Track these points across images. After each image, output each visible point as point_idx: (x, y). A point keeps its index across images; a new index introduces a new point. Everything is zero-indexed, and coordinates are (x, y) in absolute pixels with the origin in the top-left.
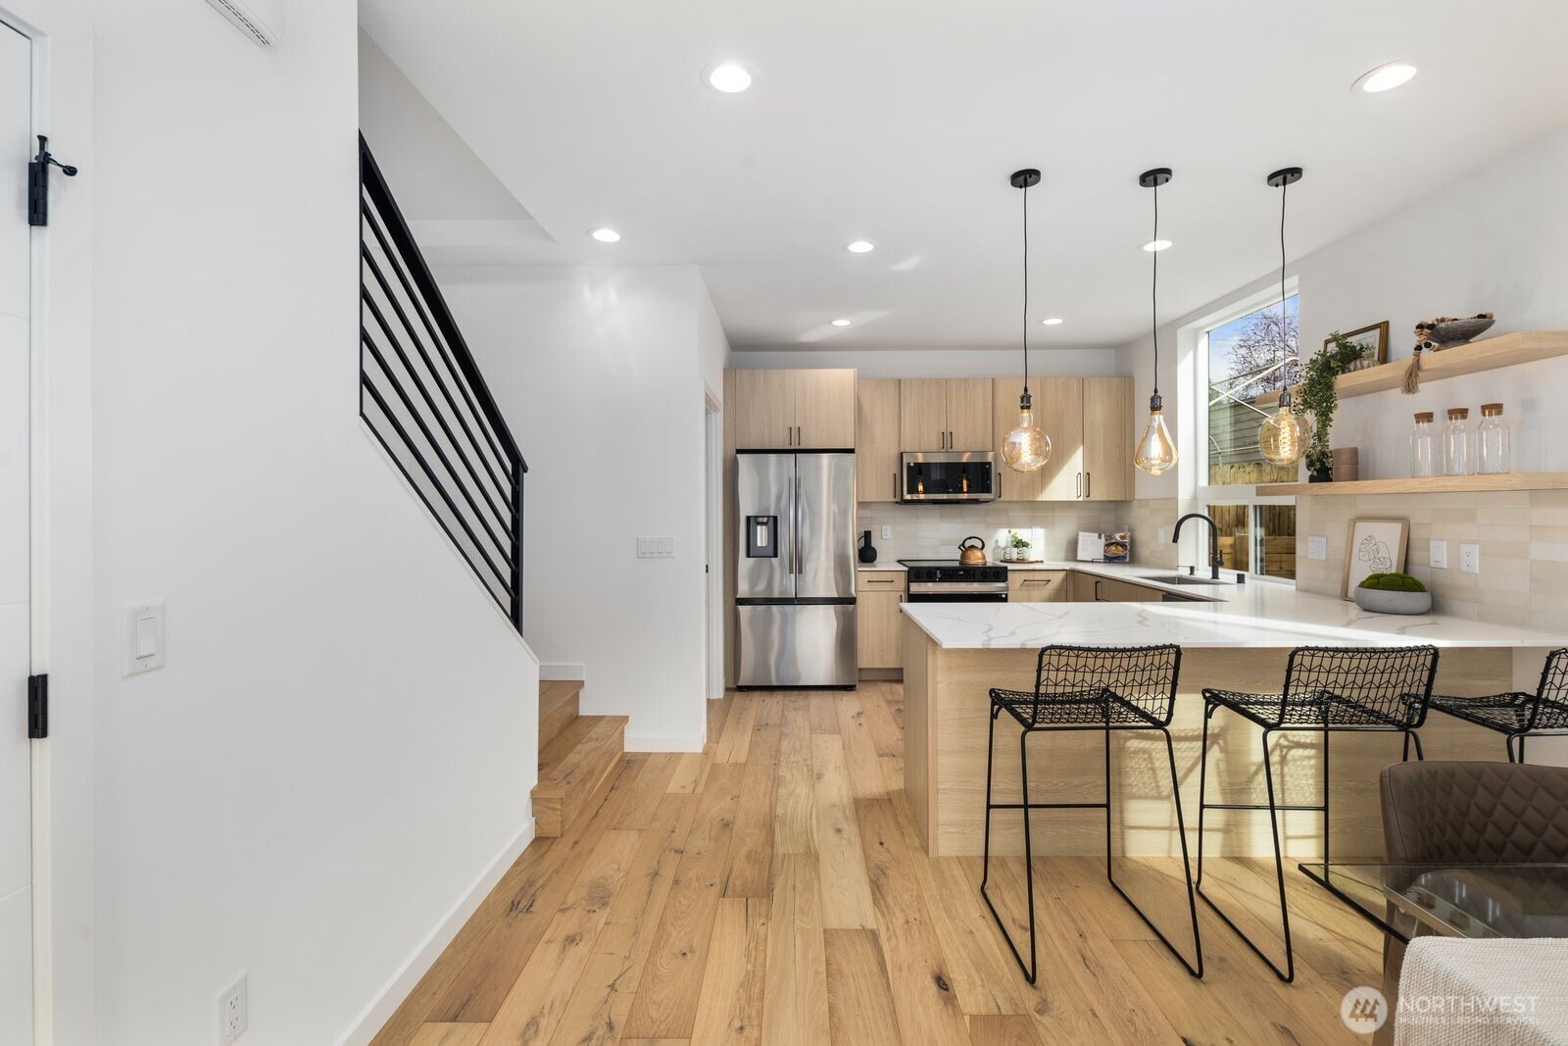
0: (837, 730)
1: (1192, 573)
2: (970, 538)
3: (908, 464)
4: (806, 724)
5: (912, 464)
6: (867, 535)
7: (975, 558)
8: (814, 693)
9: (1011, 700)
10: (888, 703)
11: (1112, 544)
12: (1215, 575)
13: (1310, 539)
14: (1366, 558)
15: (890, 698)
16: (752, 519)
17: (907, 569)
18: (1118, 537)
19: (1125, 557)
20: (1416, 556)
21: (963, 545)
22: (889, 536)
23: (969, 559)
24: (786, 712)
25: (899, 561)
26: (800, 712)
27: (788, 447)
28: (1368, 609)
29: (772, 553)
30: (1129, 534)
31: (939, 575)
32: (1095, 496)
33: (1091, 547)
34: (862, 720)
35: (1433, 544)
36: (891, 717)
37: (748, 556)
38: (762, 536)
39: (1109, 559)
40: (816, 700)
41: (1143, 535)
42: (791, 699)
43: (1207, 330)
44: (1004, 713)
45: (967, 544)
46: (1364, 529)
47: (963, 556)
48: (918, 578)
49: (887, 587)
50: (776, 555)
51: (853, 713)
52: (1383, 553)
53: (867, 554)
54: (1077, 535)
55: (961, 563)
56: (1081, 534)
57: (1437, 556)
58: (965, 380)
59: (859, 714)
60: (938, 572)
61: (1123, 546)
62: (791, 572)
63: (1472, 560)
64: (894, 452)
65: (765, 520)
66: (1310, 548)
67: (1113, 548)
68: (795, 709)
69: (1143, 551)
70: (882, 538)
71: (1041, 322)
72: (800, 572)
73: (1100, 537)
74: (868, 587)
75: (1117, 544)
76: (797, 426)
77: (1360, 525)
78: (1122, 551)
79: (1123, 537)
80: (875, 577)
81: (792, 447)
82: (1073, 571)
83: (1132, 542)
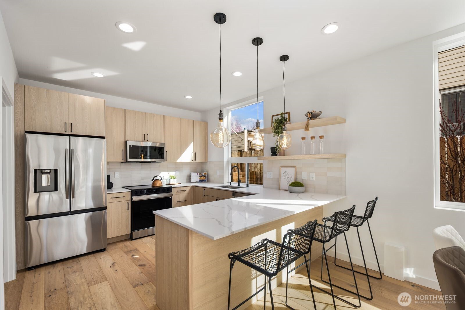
0: (104, 278)
1: (231, 184)
2: (156, 176)
3: (130, 146)
4: (83, 280)
5: (131, 146)
6: (108, 177)
7: (158, 185)
8: (82, 258)
9: (239, 255)
10: (126, 253)
11: (202, 176)
12: (239, 185)
13: (268, 172)
14: (285, 178)
15: (126, 250)
16: (38, 171)
17: (131, 191)
18: (203, 174)
19: (206, 180)
20: (298, 177)
21: (153, 179)
22: (118, 177)
23: (156, 184)
24: (67, 276)
25: (124, 187)
26: (77, 273)
27: (64, 133)
28: (291, 192)
29: (53, 189)
30: (207, 173)
31: (145, 192)
32: (197, 161)
33: (195, 177)
34: (117, 267)
35: (303, 173)
36: (131, 261)
37: (35, 191)
38: (45, 180)
39: (201, 181)
40: (84, 262)
41: (211, 173)
42: (69, 266)
43: (231, 110)
44: (237, 263)
45: (155, 179)
46: (284, 170)
47: (153, 183)
48: (136, 194)
49: (122, 199)
50: (56, 189)
51: (110, 264)
52: (290, 176)
53: (110, 185)
54: (191, 173)
55: (153, 186)
56: (192, 173)
57: (304, 177)
58: (153, 114)
59: (113, 264)
60: (145, 191)
61: (205, 176)
62: (67, 198)
63: (313, 177)
64: (123, 140)
65: (48, 171)
66: (267, 176)
67: (202, 177)
68: (74, 272)
69: (211, 178)
70: (115, 178)
71: (185, 97)
72: (73, 197)
73: (198, 174)
74: (111, 200)
75: (203, 176)
76: (70, 122)
77: (282, 168)
78: (204, 178)
79: (205, 174)
80: (115, 195)
81: (67, 133)
82: (193, 186)
83: (208, 175)
